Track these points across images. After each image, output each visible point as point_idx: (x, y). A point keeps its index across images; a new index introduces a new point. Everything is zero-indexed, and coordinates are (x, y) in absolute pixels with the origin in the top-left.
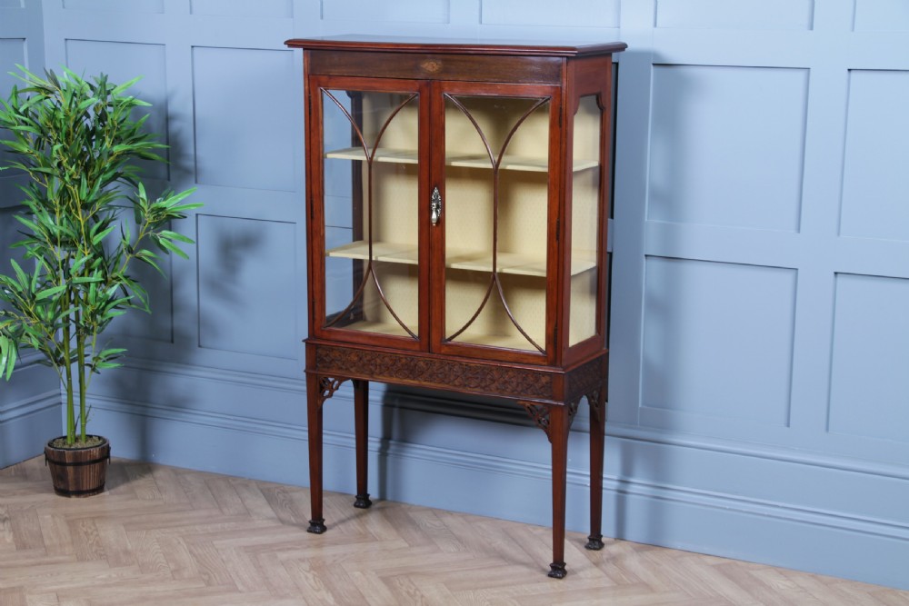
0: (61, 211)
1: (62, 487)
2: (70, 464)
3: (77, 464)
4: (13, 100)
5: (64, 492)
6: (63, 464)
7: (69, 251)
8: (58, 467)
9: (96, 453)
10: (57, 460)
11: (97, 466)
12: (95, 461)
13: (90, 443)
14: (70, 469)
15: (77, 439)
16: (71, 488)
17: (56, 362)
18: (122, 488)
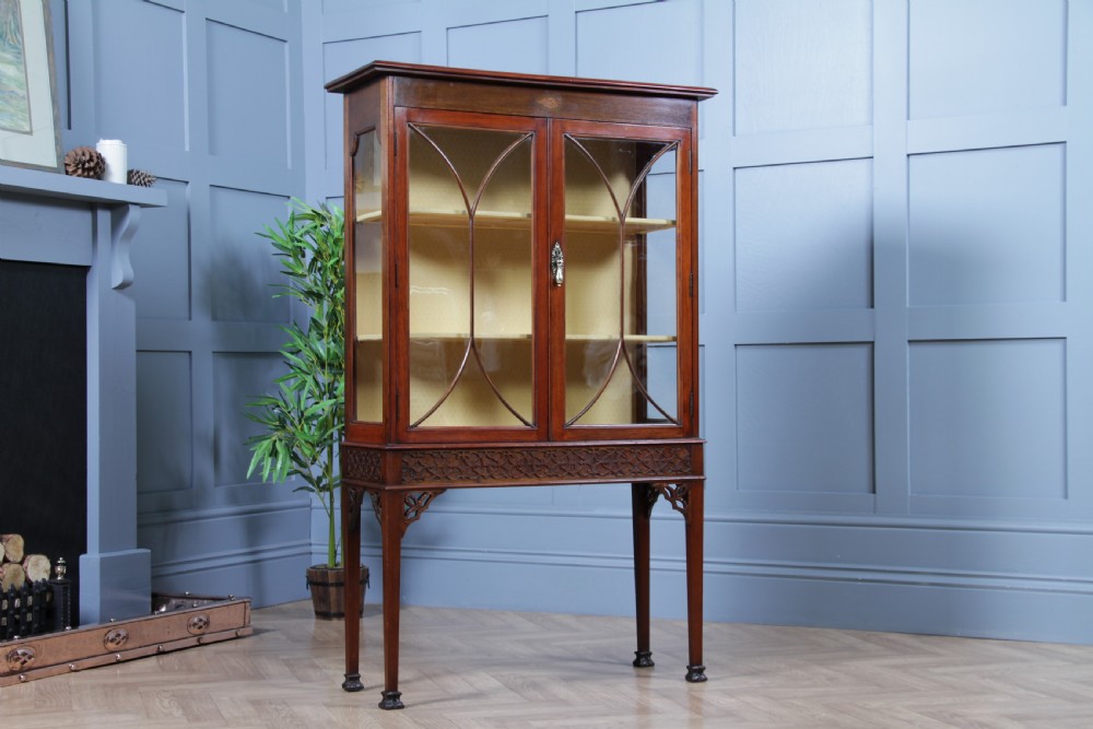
0: (328, 335)
1: (324, 609)
2: (332, 585)
4: (290, 227)
5: (325, 615)
6: (326, 585)
7: (335, 375)
8: (320, 588)
10: (320, 580)
14: (332, 590)
15: (336, 565)
16: (333, 611)
17: (318, 486)
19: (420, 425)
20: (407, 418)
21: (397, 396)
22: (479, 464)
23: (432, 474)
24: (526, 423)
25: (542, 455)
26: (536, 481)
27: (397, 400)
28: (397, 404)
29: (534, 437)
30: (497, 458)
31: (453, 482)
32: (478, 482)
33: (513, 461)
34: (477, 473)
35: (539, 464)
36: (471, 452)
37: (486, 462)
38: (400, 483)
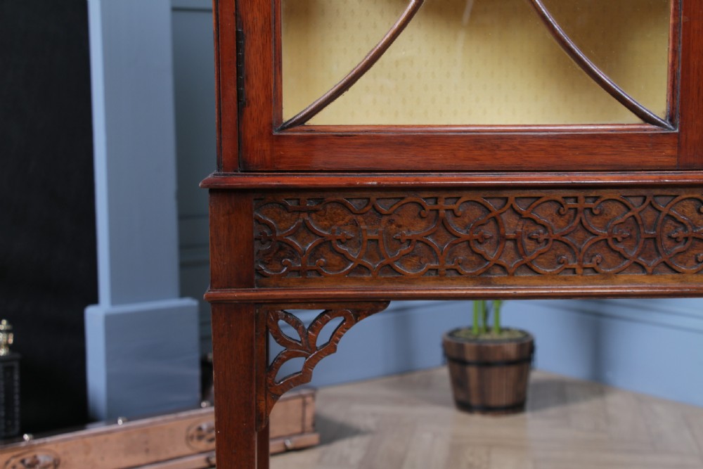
1: (464, 398)
2: (471, 364)
3: (485, 363)
5: (464, 406)
6: (464, 363)
8: (459, 366)
9: (511, 350)
10: (457, 356)
11: (513, 371)
12: (510, 363)
13: (506, 336)
14: (472, 372)
16: (475, 401)
18: (553, 411)
19: (315, 121)
20: (274, 98)
21: (239, 37)
22: (489, 231)
23: (345, 258)
24: (646, 118)
25: (689, 208)
26: (667, 281)
27: (239, 47)
28: (240, 60)
29: (667, 154)
30: (545, 214)
31: (411, 280)
32: (488, 283)
33: (595, 225)
34: (482, 257)
35: (680, 233)
36: (466, 196)
37: (511, 225)
38: (249, 284)
